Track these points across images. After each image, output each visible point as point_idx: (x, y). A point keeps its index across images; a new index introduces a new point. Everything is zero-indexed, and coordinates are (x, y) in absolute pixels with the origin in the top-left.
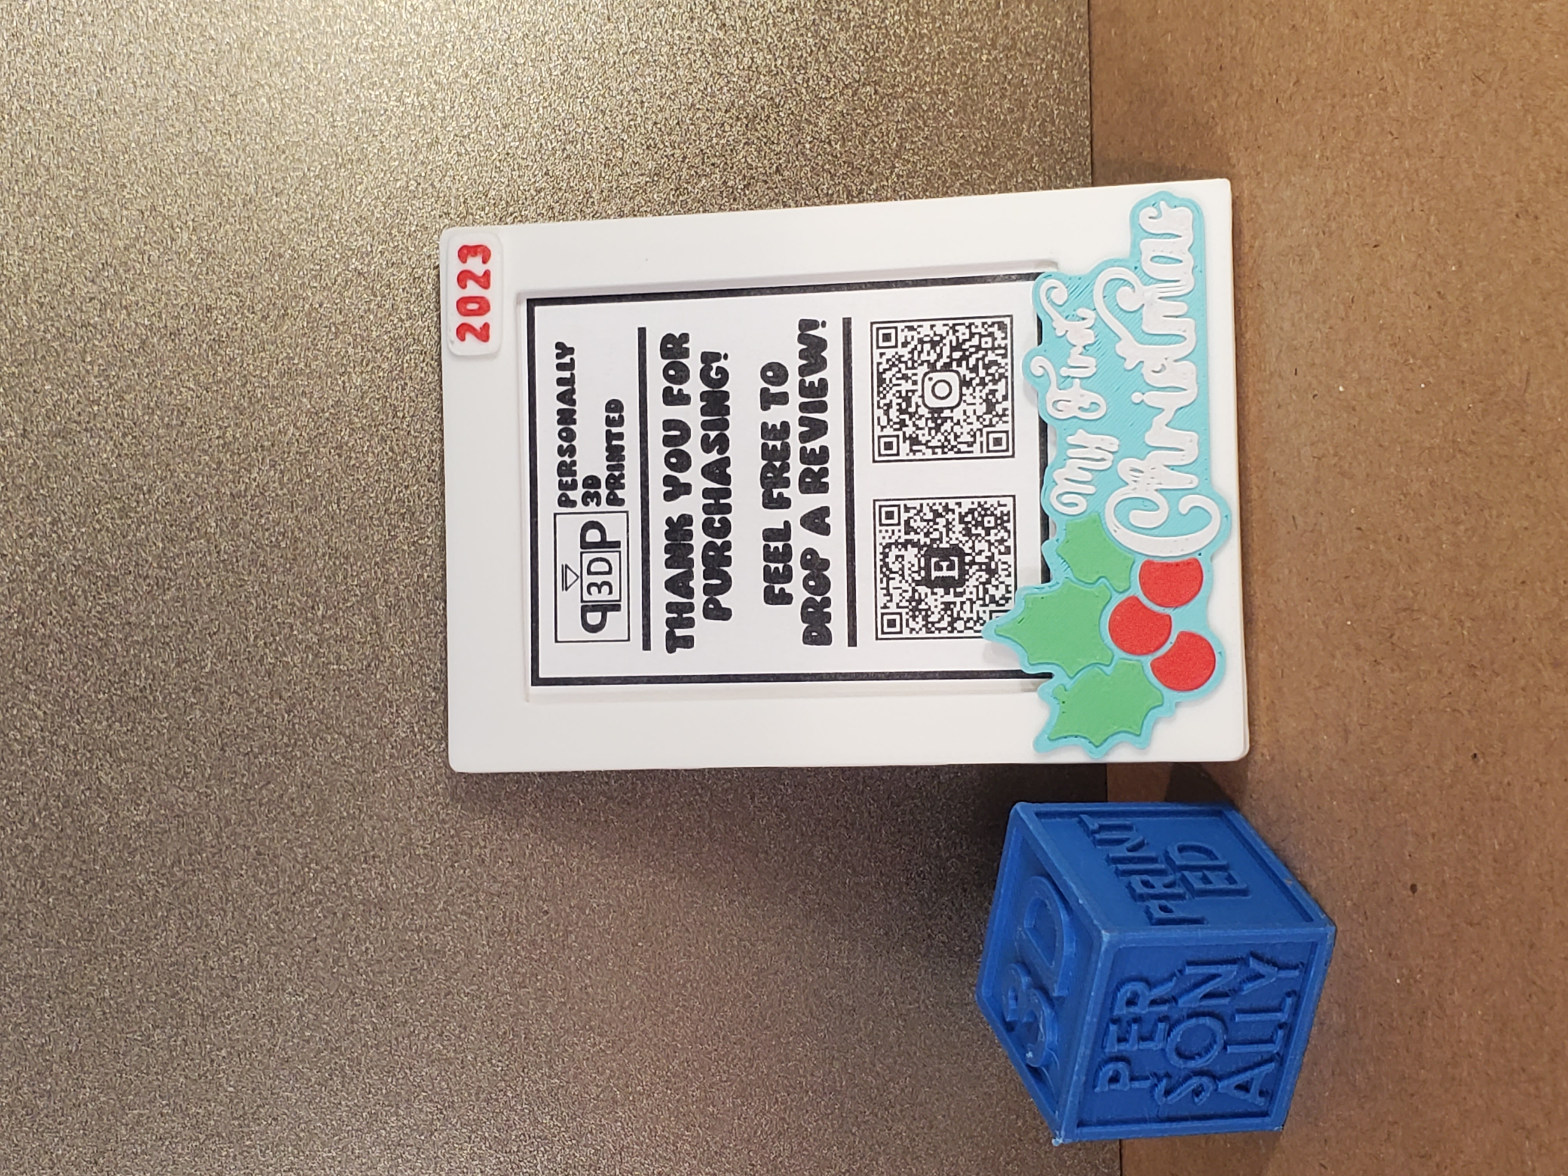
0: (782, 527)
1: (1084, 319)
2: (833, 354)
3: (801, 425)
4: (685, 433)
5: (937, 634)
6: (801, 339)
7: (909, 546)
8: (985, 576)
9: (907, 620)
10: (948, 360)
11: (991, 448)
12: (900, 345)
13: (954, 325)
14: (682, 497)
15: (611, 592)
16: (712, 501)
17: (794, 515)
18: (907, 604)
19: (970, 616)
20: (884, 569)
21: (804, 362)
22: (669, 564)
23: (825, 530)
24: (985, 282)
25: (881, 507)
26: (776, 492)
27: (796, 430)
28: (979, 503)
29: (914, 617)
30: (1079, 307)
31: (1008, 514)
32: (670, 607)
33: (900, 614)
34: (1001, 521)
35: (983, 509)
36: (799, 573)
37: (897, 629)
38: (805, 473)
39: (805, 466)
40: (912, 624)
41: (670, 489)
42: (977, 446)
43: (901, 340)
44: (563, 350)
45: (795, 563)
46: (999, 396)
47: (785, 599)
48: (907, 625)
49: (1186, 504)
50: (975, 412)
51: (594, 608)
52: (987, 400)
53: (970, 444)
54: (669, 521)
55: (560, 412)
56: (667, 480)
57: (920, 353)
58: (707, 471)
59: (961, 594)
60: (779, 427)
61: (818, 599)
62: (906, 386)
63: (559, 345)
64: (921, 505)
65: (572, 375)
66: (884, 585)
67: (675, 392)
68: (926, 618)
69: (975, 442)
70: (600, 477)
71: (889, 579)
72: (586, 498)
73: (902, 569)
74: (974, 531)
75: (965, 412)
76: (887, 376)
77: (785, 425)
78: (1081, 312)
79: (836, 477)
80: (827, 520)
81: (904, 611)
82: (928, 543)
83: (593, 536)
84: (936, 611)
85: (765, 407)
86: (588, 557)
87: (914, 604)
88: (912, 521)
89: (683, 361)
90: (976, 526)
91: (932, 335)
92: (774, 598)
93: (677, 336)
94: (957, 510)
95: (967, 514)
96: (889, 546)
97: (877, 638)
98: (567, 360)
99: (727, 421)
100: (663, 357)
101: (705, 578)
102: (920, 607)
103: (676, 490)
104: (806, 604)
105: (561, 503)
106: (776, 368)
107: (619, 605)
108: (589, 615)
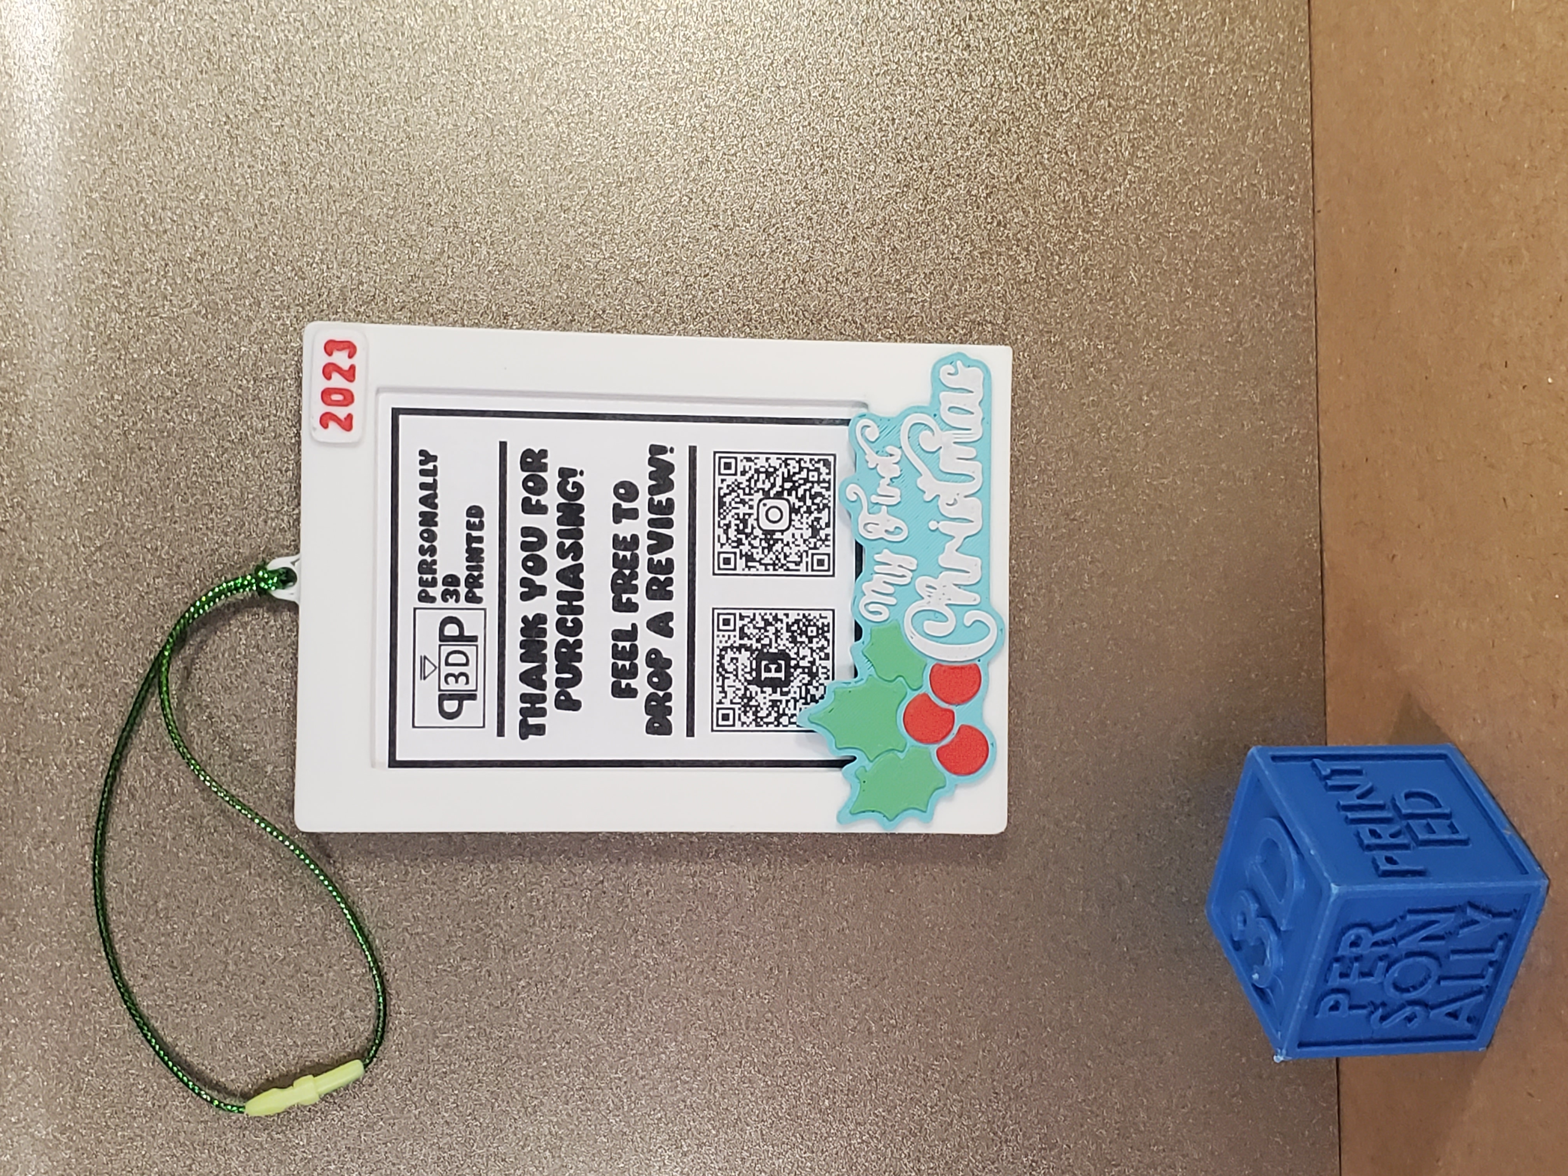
0: (630, 628)
1: (891, 455)
2: (680, 477)
3: (649, 538)
4: (542, 540)
5: (765, 728)
6: (651, 462)
7: (743, 650)
8: (807, 678)
9: (740, 715)
10: (780, 489)
11: (815, 567)
12: (739, 473)
13: (787, 459)
14: (538, 598)
15: (467, 683)
16: (566, 603)
17: (640, 619)
18: (740, 701)
19: (794, 712)
20: (720, 670)
21: (653, 483)
22: (523, 659)
23: (668, 633)
24: (813, 424)
25: (719, 614)
26: (625, 597)
27: (645, 543)
28: (804, 616)
29: (745, 712)
30: (890, 445)
31: (828, 625)
32: (524, 698)
33: (734, 709)
34: (822, 631)
35: (807, 620)
36: (644, 671)
37: (731, 722)
38: (652, 582)
39: (653, 575)
40: (744, 719)
41: (526, 590)
42: (803, 565)
43: (740, 469)
44: (426, 457)
45: (641, 661)
46: (823, 523)
47: (631, 693)
48: (739, 719)
49: (970, 617)
50: (802, 536)
51: (451, 697)
52: (812, 526)
54: (525, 619)
55: (422, 514)
56: (524, 582)
57: (756, 482)
58: (561, 576)
59: (787, 693)
60: (629, 540)
62: (743, 510)
63: (422, 453)
64: (754, 615)
65: (435, 481)
66: (720, 683)
67: (534, 502)
68: (756, 712)
69: (801, 561)
70: (459, 576)
71: (724, 678)
72: (445, 596)
73: (736, 670)
74: (799, 639)
75: (793, 536)
76: (727, 499)
77: (635, 538)
78: (889, 449)
79: (679, 586)
80: (671, 624)
81: (737, 707)
82: (760, 647)
83: (452, 630)
84: (765, 707)
85: (617, 521)
86: (445, 650)
87: (745, 701)
88: (746, 628)
89: (542, 474)
90: (801, 635)
91: (767, 466)
92: (621, 692)
93: (537, 451)
94: (785, 620)
95: (793, 624)
96: (725, 649)
97: (713, 730)
98: (430, 466)
99: (581, 532)
100: (523, 470)
101: (558, 672)
102: (751, 703)
103: (532, 591)
104: (650, 698)
105: (421, 599)
106: (627, 486)
107: (475, 695)
108: (446, 703)
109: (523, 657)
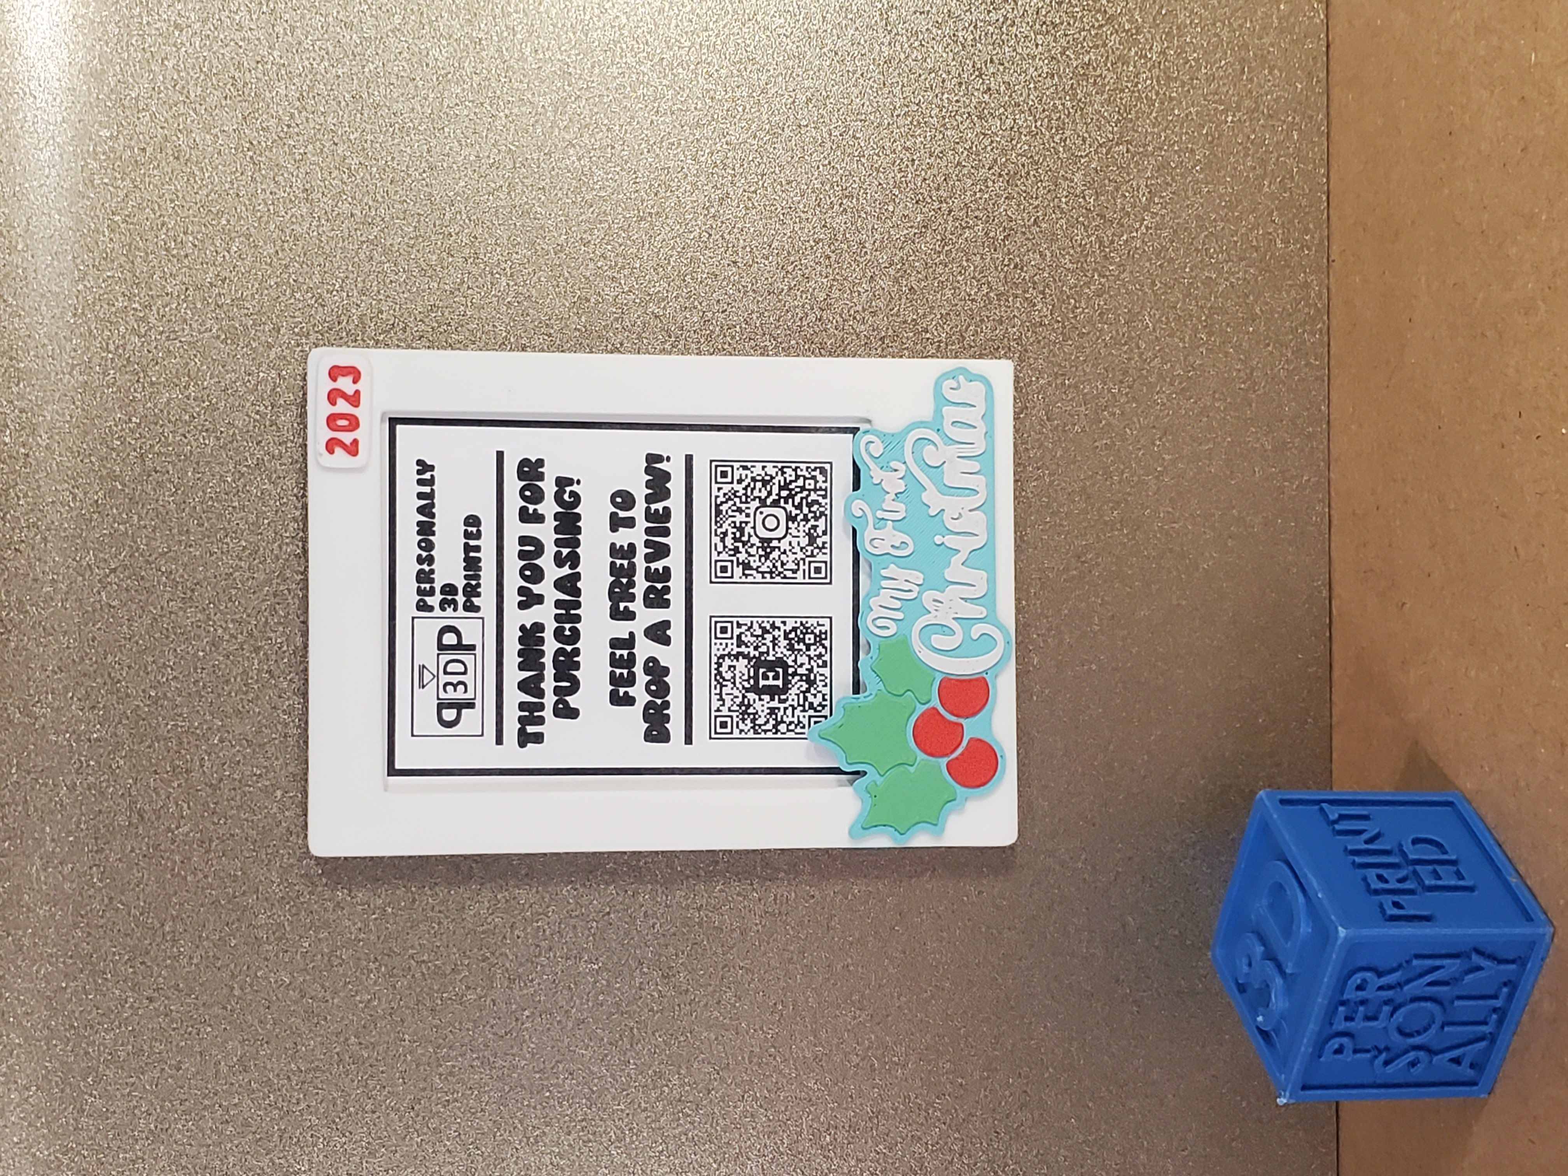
0: (627, 637)
1: (896, 470)
2: (676, 486)
3: (646, 547)
4: (540, 548)
5: (763, 735)
6: (647, 471)
7: (740, 658)
8: (805, 686)
9: (738, 723)
10: (777, 498)
11: (813, 575)
12: (735, 481)
13: (783, 467)
14: (535, 607)
15: (466, 691)
16: (563, 612)
17: (638, 627)
18: (738, 708)
19: (792, 720)
20: (718, 677)
21: (650, 491)
22: (522, 667)
23: (666, 641)
25: (716, 622)
26: (622, 606)
27: (642, 551)
28: (801, 623)
29: (743, 720)
30: (894, 460)
31: (826, 633)
32: (522, 706)
33: (731, 717)
34: (820, 639)
35: (805, 628)
36: (642, 679)
37: (729, 730)
38: (649, 590)
39: (649, 584)
40: (741, 726)
41: (524, 598)
42: (800, 573)
43: (737, 477)
44: (424, 467)
45: (638, 669)
46: (820, 531)
47: (629, 701)
48: (738, 727)
49: (977, 630)
50: (799, 544)
51: (450, 706)
52: (809, 534)
53: (795, 572)
54: (522, 628)
55: (419, 523)
56: (522, 591)
57: (753, 489)
58: (559, 584)
59: (785, 701)
60: (626, 548)
61: (659, 701)
62: (740, 518)
63: (420, 462)
64: (752, 622)
65: (432, 490)
66: (718, 691)
67: (531, 511)
68: (754, 720)
69: (798, 569)
70: (457, 585)
71: (722, 686)
72: (443, 605)
73: (734, 677)
74: (796, 647)
75: (790, 544)
76: (724, 508)
77: (632, 546)
78: (894, 464)
79: (677, 595)
80: (668, 632)
81: (734, 714)
82: (757, 655)
83: (450, 639)
84: (763, 715)
85: (614, 529)
86: (444, 659)
87: (743, 708)
88: (743, 636)
89: (539, 483)
90: (798, 642)
91: (763, 474)
92: (619, 700)
93: (534, 460)
94: (783, 628)
95: (791, 632)
96: (722, 657)
97: (711, 738)
98: (427, 476)
99: (578, 540)
100: (520, 479)
101: (556, 680)
102: (749, 711)
103: (529, 600)
104: (648, 706)
105: (419, 608)
106: (624, 494)
107: (474, 704)
108: (444, 711)
109: (522, 666)
